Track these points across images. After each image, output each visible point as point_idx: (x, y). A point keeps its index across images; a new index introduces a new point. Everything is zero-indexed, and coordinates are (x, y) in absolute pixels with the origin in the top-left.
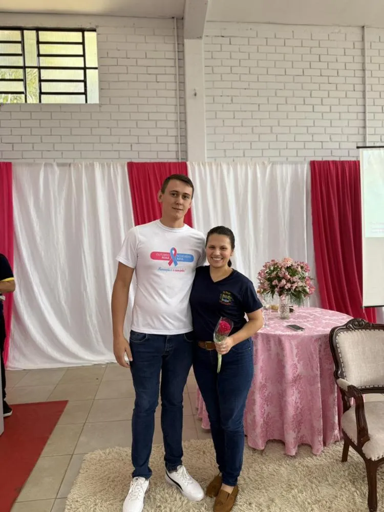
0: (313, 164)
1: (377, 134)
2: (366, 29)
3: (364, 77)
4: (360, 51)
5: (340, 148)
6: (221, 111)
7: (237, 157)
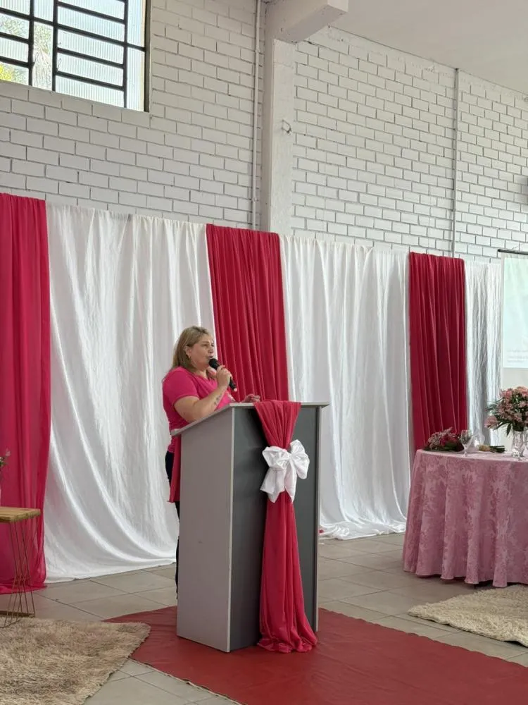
0: (412, 257)
1: (463, 222)
2: (460, 73)
3: (454, 140)
4: (451, 101)
5: (427, 237)
6: (303, 158)
7: (319, 232)
